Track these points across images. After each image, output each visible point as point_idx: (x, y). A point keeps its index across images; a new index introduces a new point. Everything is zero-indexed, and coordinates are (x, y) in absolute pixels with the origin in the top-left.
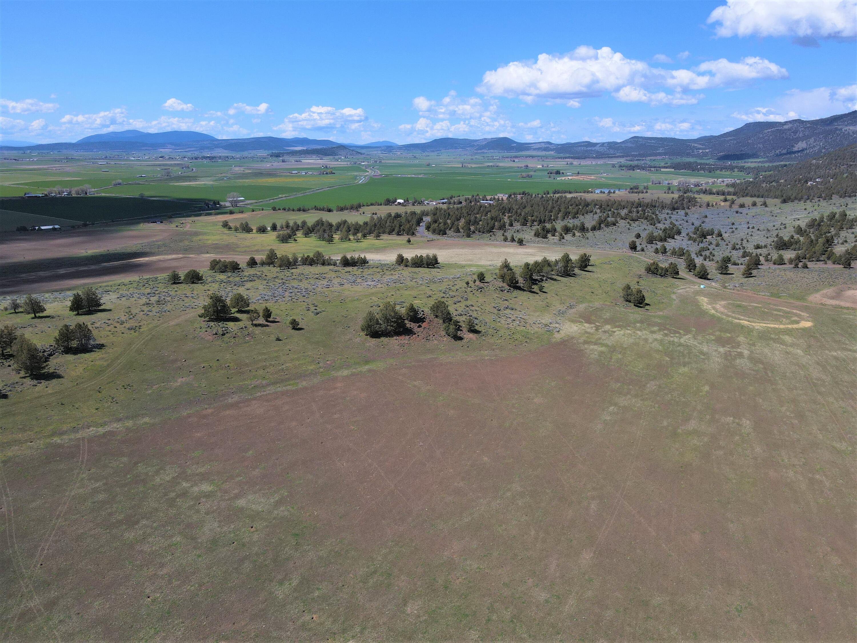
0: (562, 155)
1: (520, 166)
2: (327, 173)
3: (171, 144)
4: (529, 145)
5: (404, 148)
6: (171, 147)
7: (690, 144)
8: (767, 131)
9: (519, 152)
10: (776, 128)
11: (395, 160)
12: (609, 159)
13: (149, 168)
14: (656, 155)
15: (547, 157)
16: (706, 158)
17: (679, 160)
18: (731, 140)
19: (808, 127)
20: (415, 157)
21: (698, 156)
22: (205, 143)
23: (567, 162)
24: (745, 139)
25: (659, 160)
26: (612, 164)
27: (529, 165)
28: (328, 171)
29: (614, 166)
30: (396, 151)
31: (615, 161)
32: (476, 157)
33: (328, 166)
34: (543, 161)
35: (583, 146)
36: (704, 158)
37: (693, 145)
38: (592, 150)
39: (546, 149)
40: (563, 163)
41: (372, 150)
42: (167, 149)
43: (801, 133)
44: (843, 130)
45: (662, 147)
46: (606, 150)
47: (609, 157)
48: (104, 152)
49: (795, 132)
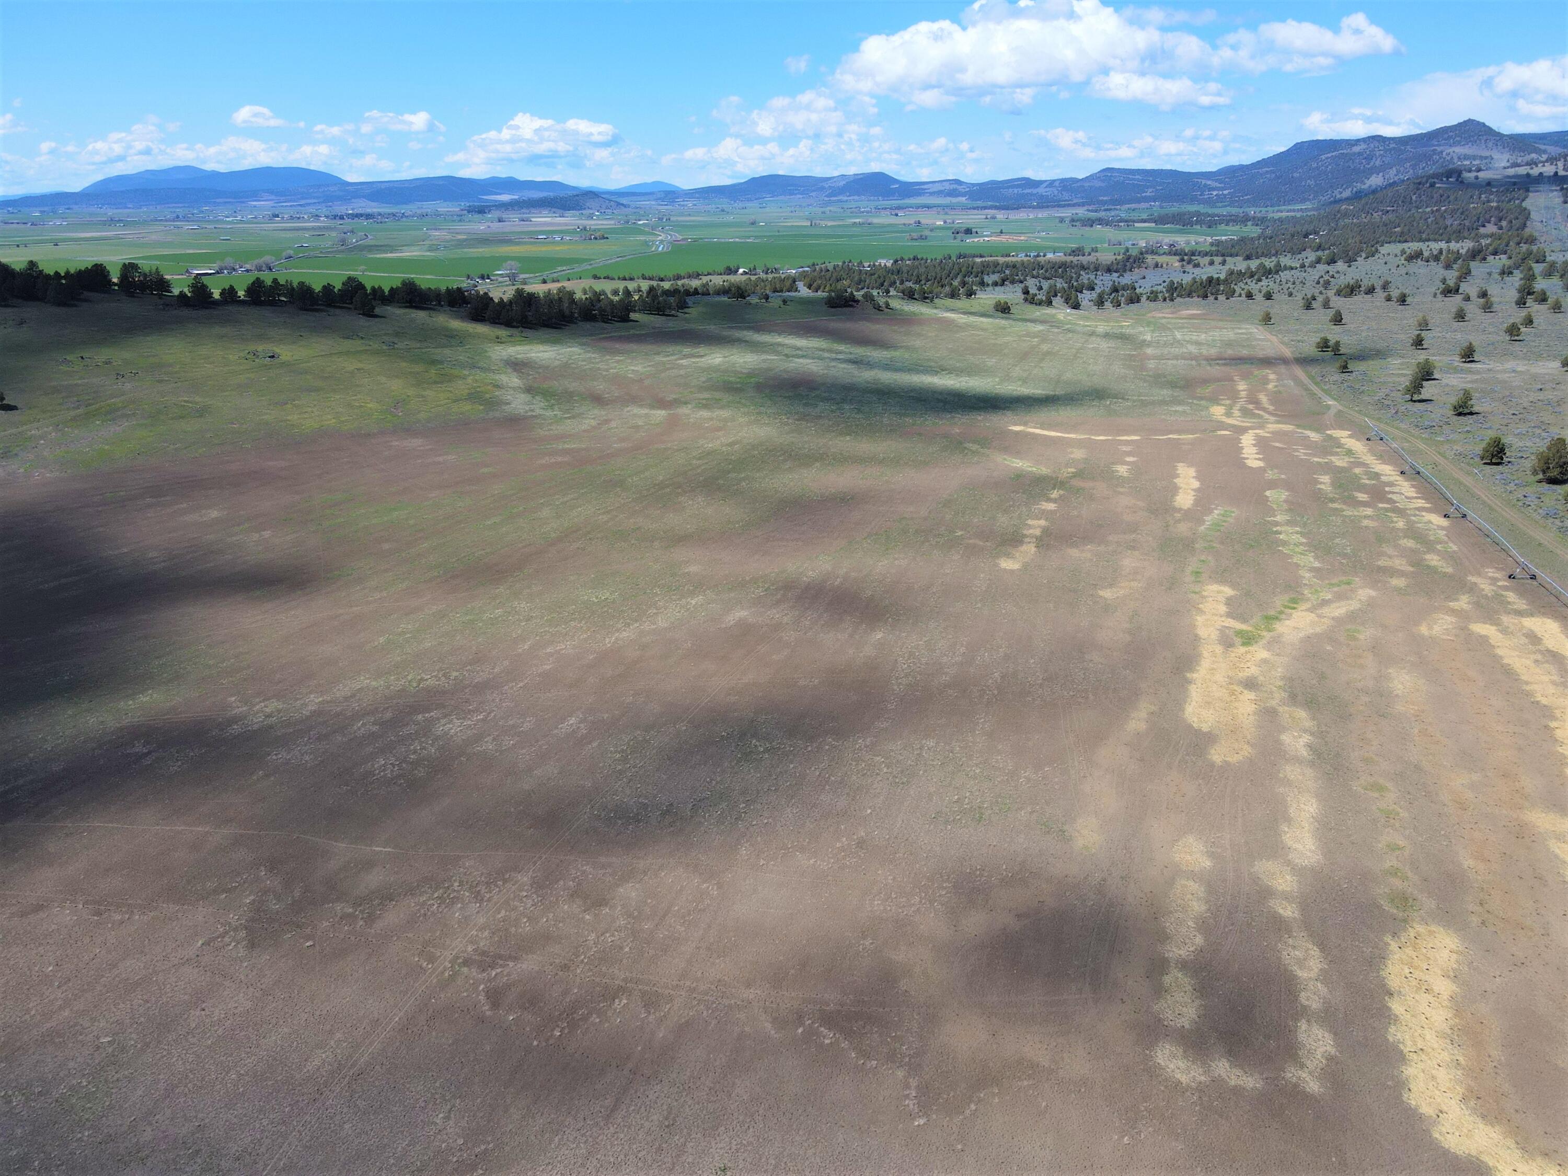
0: (980, 203)
1: (907, 222)
2: (596, 238)
3: (271, 192)
4: (923, 187)
5: (697, 195)
6: (270, 198)
7: (1199, 180)
8: (1326, 156)
9: (903, 199)
10: (1340, 152)
11: (689, 215)
12: (1059, 209)
13: (289, 235)
14: (1139, 201)
15: (952, 207)
16: (1220, 205)
17: (1175, 208)
18: (1267, 172)
19: (1390, 150)
20: (723, 211)
21: (1210, 202)
22: (331, 189)
23: (987, 215)
24: (1289, 170)
25: (1142, 209)
26: (1060, 217)
27: (923, 221)
28: (597, 235)
29: (1062, 220)
30: (684, 201)
31: (1067, 213)
32: (829, 208)
33: (588, 227)
34: (946, 214)
35: (1018, 186)
36: (1217, 204)
37: (1203, 183)
38: (1031, 194)
39: (952, 193)
40: (979, 216)
41: (639, 198)
42: (263, 201)
43: (1379, 159)
44: (1444, 153)
45: (1151, 187)
46: (1056, 192)
47: (1059, 206)
48: (151, 207)
49: (1369, 158)
